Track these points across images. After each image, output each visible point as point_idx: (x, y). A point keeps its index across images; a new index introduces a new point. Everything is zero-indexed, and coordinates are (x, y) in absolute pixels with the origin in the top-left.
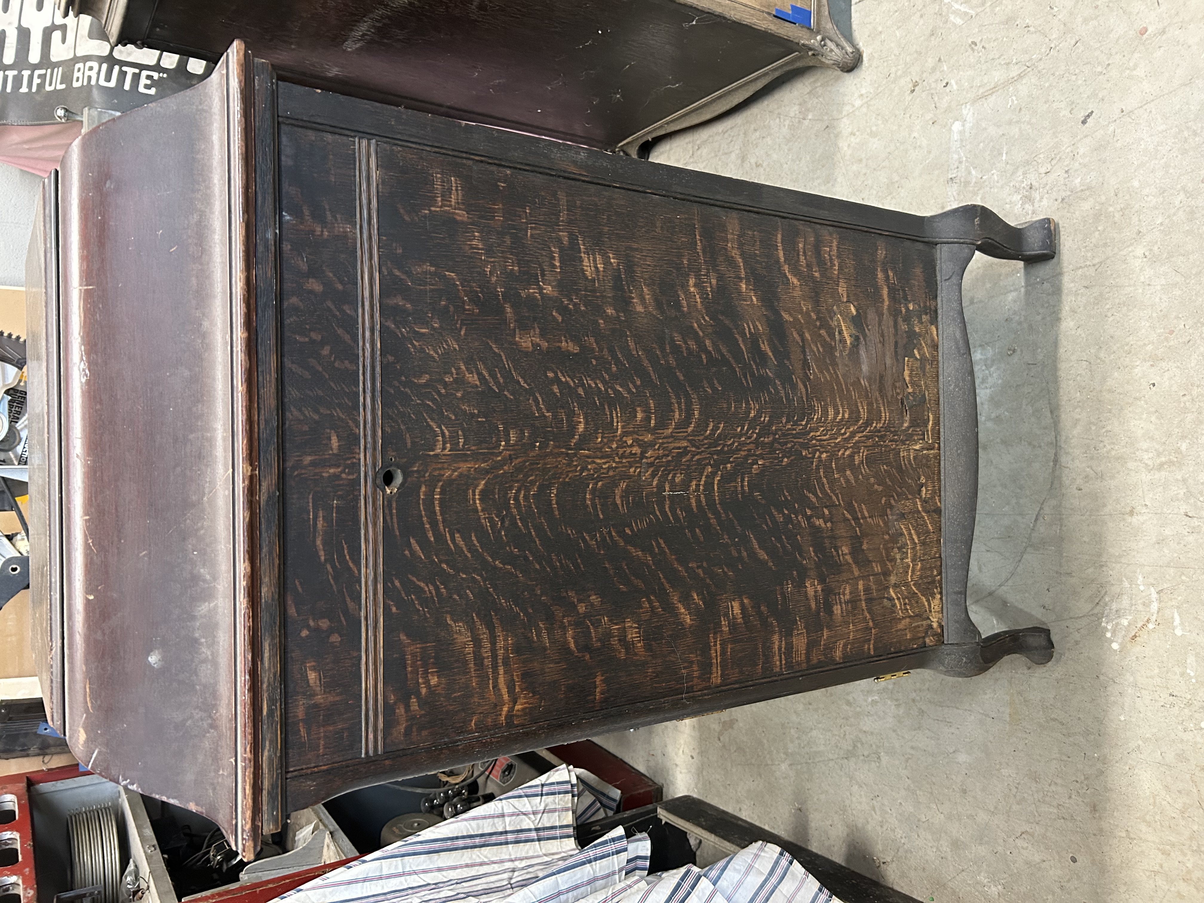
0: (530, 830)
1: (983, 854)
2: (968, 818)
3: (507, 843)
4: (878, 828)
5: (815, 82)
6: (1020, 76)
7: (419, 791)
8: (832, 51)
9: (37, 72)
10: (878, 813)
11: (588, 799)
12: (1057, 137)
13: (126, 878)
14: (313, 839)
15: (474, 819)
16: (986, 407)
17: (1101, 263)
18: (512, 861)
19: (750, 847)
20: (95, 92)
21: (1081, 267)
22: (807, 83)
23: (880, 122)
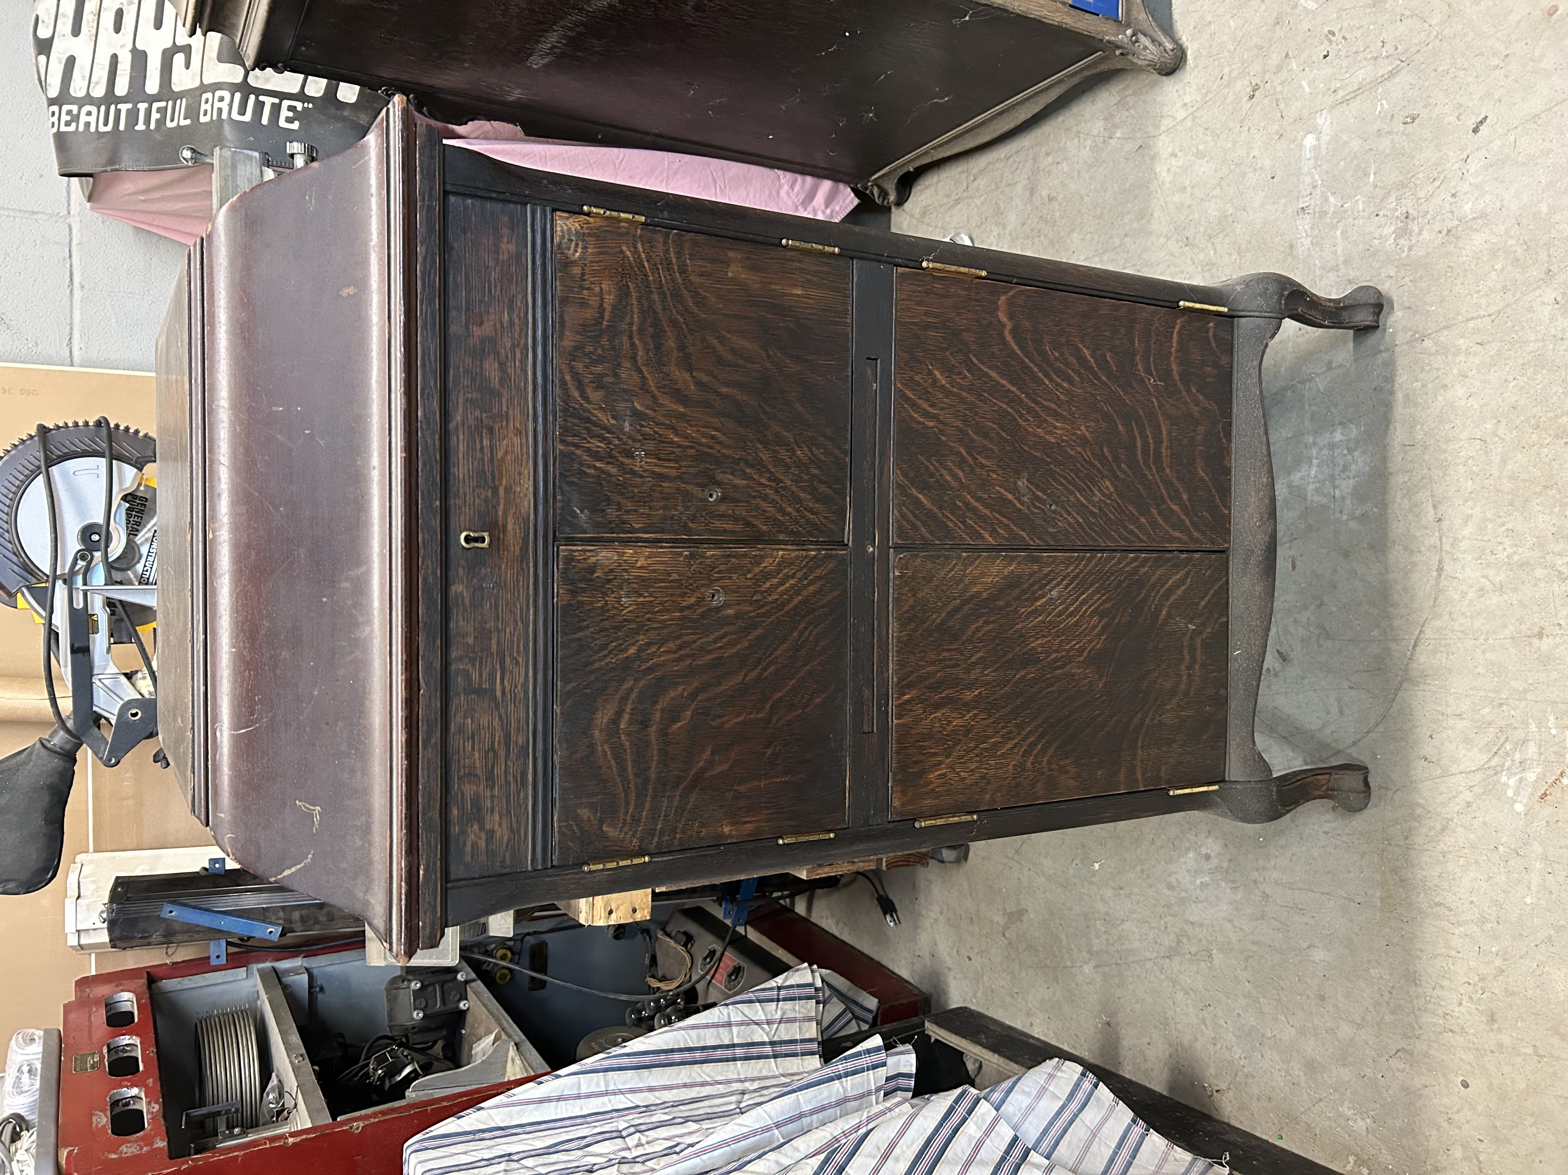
0: (763, 1044)
1: (1347, 1079)
2: (1327, 1031)
3: (735, 1059)
4: (1210, 1047)
5: (1125, 89)
6: (1392, 74)
7: (624, 997)
8: (1146, 48)
9: (156, 105)
10: (1210, 1028)
11: (836, 1007)
12: (1439, 151)
13: (268, 1095)
14: (494, 1051)
15: (694, 1027)
16: (1348, 502)
17: (1499, 312)
18: (742, 1081)
19: (1043, 1064)
20: (227, 128)
21: (1472, 318)
22: (1114, 92)
23: (1209, 139)
